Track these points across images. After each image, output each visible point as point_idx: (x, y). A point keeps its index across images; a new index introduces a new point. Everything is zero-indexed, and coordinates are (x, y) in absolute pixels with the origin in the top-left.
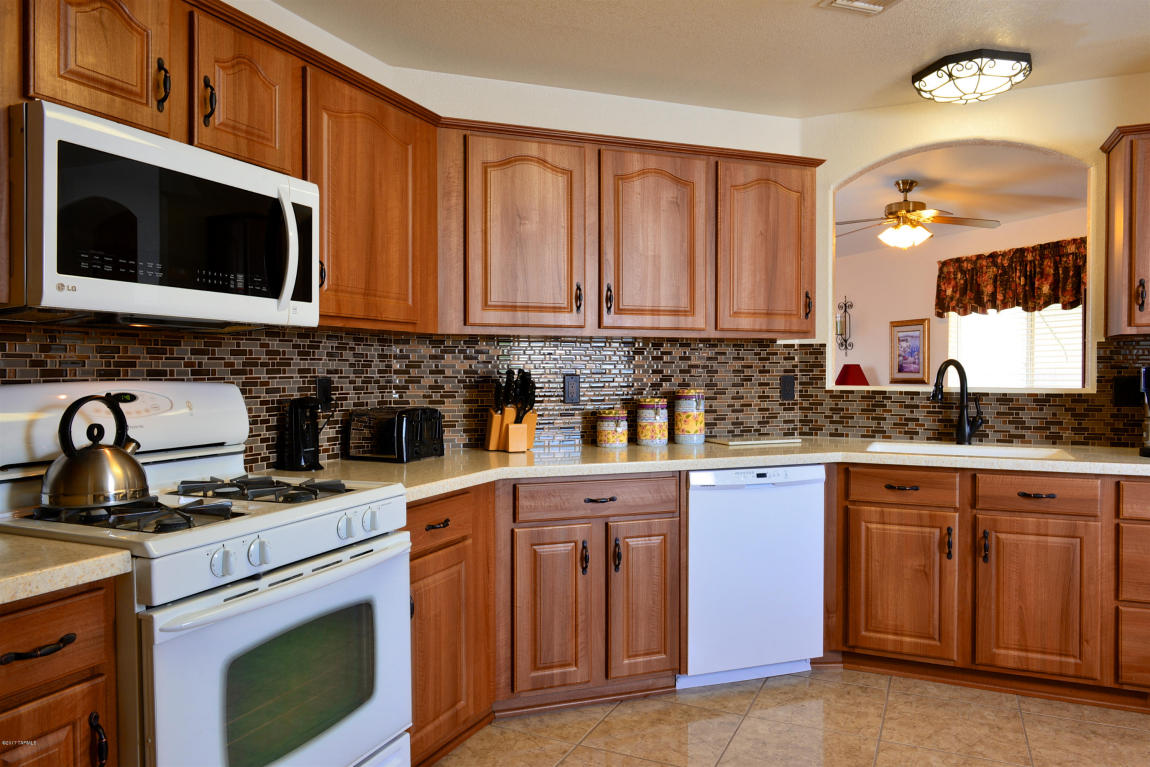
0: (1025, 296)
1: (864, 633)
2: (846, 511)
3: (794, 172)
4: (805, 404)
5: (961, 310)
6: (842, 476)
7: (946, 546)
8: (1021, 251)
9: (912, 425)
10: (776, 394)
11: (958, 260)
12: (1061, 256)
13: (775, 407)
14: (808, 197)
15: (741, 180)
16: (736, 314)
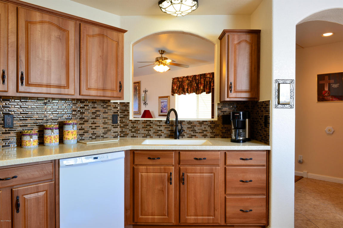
0: (196, 89)
1: (140, 217)
2: (134, 168)
3: (115, 33)
4: (122, 125)
5: (179, 93)
6: (132, 155)
7: (170, 180)
8: (195, 76)
9: (160, 132)
10: (110, 122)
11: (178, 78)
12: (206, 78)
13: (110, 127)
14: (120, 44)
15: (91, 33)
16: (89, 89)
